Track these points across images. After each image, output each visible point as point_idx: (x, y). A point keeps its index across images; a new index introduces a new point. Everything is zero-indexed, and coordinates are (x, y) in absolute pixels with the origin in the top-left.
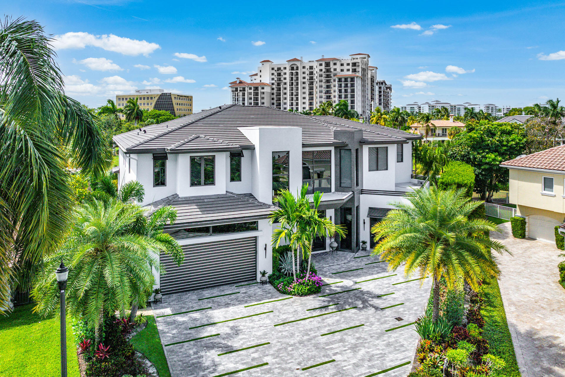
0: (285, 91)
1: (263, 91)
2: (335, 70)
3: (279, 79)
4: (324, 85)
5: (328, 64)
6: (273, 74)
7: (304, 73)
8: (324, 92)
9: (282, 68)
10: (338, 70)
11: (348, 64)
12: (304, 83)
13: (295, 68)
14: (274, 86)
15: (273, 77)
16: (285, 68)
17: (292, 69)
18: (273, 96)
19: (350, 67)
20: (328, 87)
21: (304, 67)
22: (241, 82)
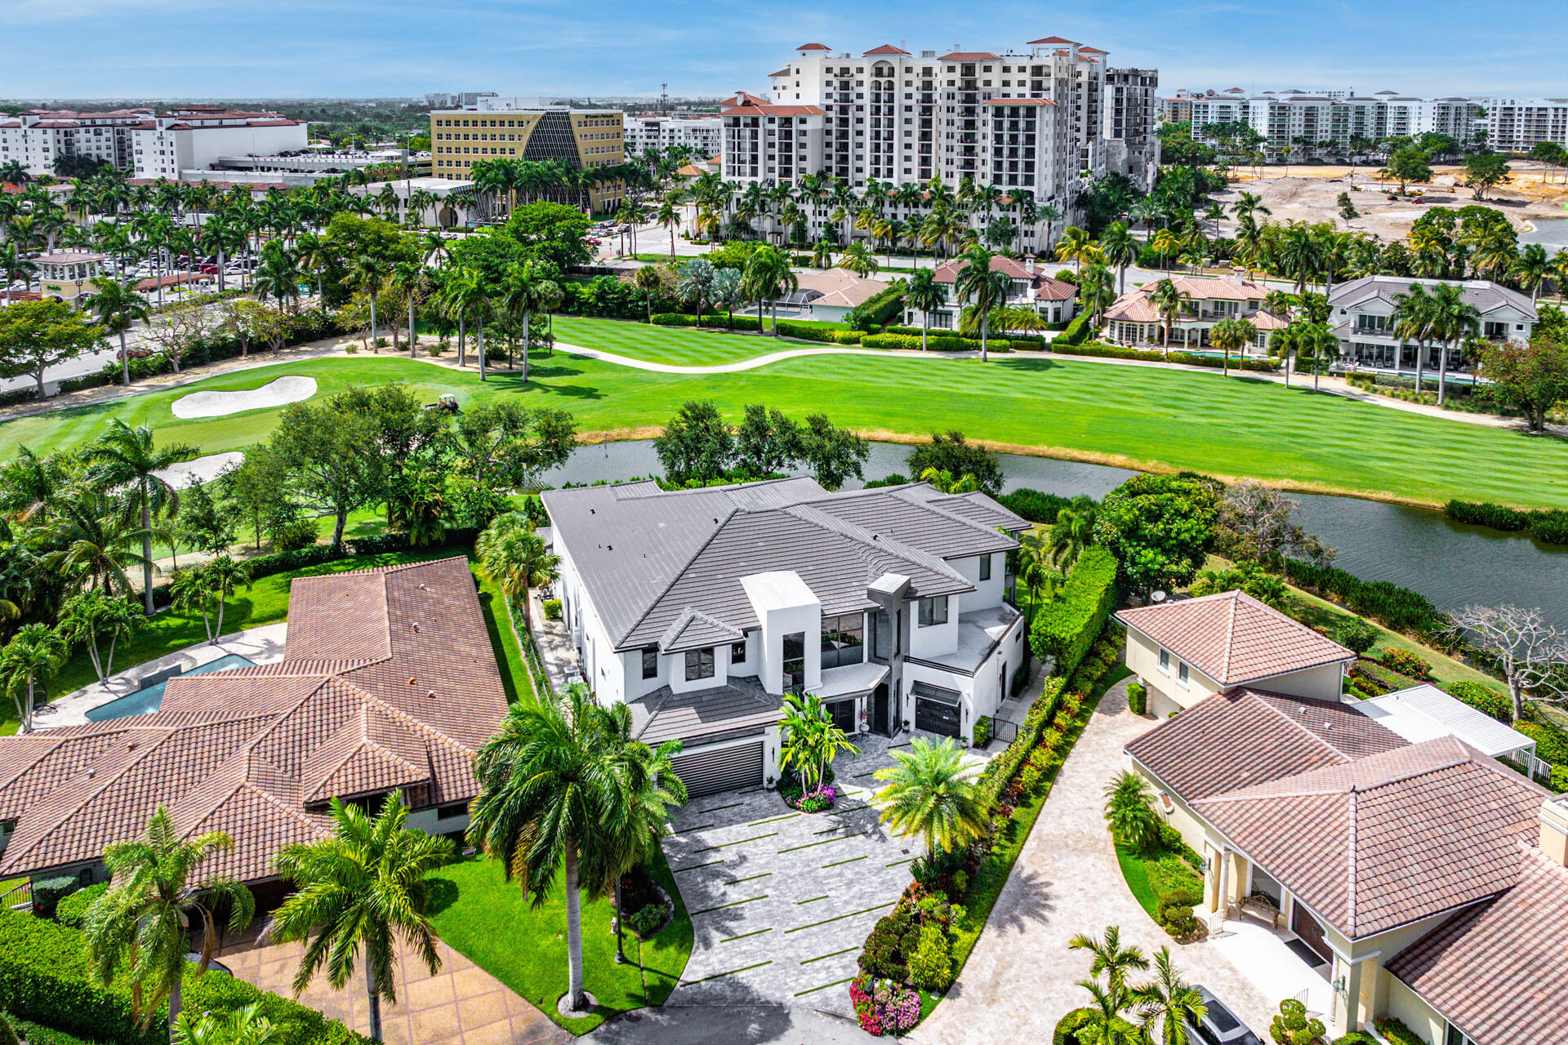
0: (859, 127)
1: (803, 127)
2: (988, 83)
3: (845, 98)
4: (959, 121)
5: (969, 70)
6: (829, 84)
7: (908, 84)
8: (957, 137)
9: (853, 71)
10: (996, 84)
11: (1022, 69)
12: (909, 109)
13: (885, 71)
14: (831, 114)
15: (830, 90)
16: (860, 70)
17: (879, 72)
18: (828, 139)
19: (1027, 77)
20: (970, 124)
21: (908, 70)
22: (747, 103)
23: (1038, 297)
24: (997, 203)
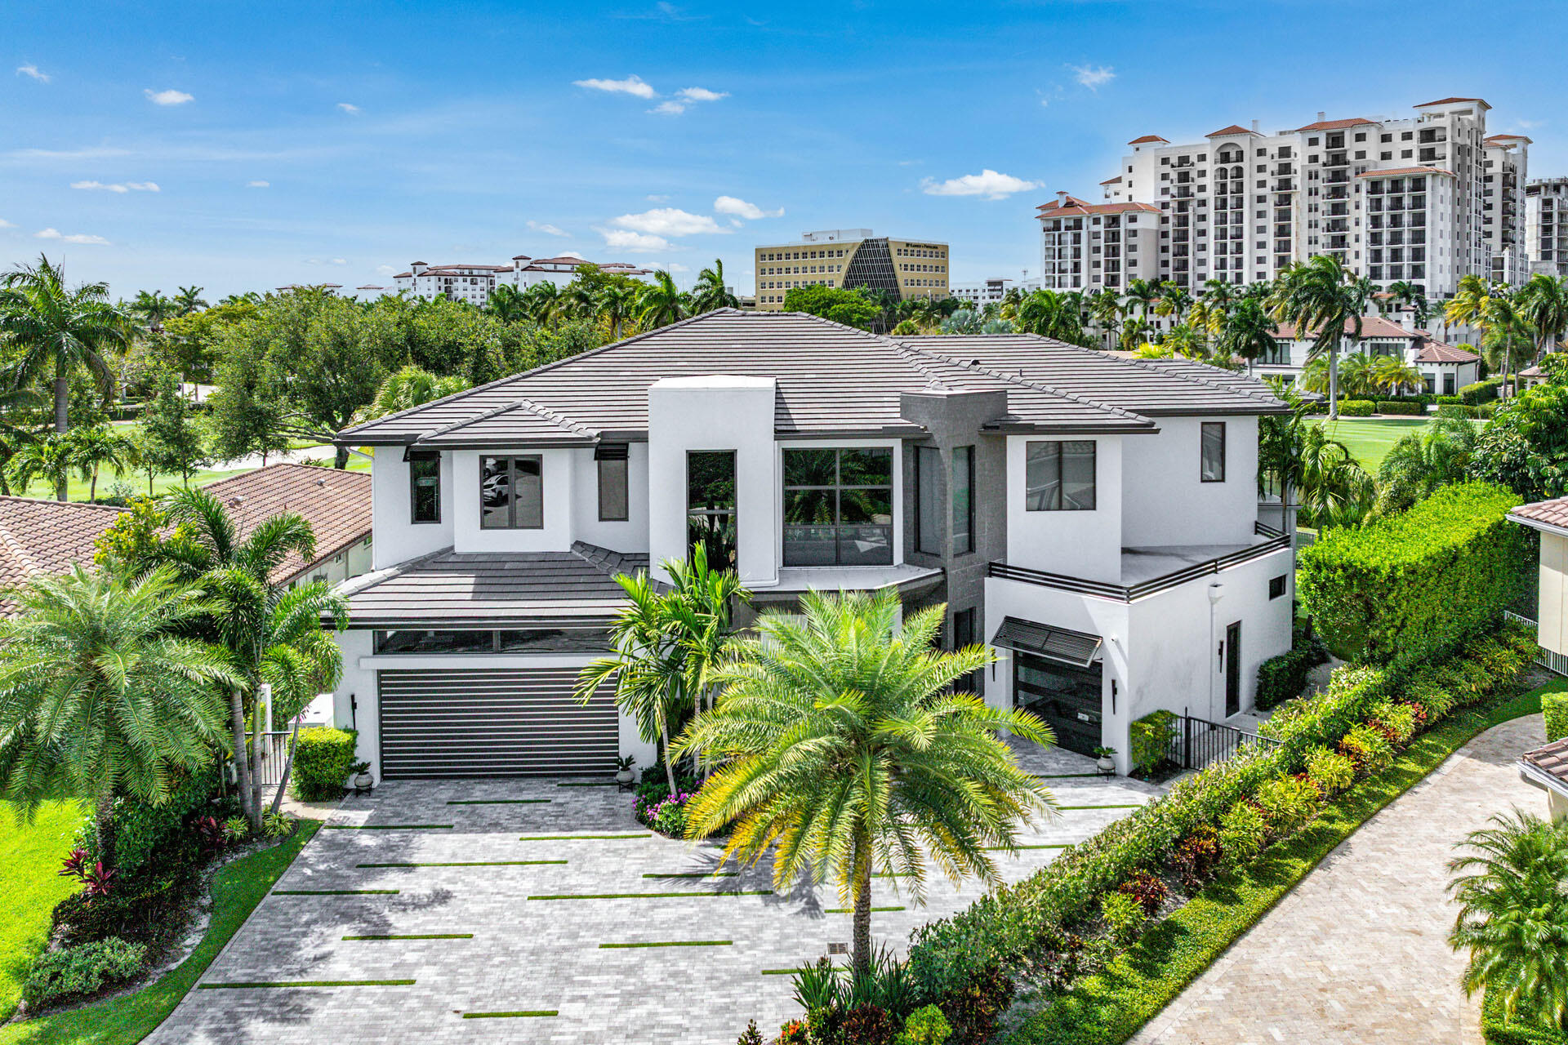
0: (1201, 225)
1: (1132, 226)
2: (1361, 155)
3: (1185, 192)
4: (1324, 204)
5: (1336, 140)
6: (1165, 177)
7: (1261, 169)
8: (1323, 224)
9: (1193, 158)
10: (1373, 155)
11: (1407, 136)
12: (1261, 199)
13: (1233, 155)
14: (1168, 213)
15: (1167, 184)
16: (1202, 158)
17: (1225, 158)
18: (1163, 242)
19: (1414, 145)
20: (1338, 209)
21: (1261, 152)
22: (1070, 204)
23: (1420, 360)
24: (1375, 300)
